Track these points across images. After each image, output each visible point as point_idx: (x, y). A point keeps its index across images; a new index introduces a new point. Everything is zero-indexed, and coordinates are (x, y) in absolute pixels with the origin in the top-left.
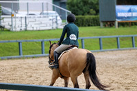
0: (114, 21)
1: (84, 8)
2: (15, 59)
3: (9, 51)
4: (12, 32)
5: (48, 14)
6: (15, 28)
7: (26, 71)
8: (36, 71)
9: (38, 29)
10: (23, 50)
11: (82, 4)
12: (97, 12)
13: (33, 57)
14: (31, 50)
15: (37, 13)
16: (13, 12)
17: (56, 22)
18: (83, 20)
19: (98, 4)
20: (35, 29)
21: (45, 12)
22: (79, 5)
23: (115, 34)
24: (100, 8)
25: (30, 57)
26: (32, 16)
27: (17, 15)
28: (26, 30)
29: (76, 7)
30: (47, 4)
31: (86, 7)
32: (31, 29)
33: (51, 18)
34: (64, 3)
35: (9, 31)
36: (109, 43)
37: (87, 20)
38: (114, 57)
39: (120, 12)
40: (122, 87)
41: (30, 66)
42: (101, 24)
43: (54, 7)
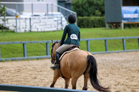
0: (120, 23)
1: (89, 9)
2: (19, 60)
3: (14, 53)
4: (17, 33)
5: (52, 15)
6: (19, 29)
7: (30, 72)
8: (40, 73)
9: (43, 30)
10: (28, 52)
11: (87, 5)
12: (103, 13)
13: (38, 59)
14: (36, 51)
15: (42, 14)
16: (18, 13)
17: (61, 23)
18: (88, 22)
19: (103, 5)
20: (40, 30)
21: (50, 13)
22: (85, 6)
23: (121, 36)
24: (106, 9)
25: (34, 59)
26: (37, 17)
27: (22, 16)
28: (30, 31)
29: (81, 9)
30: (52, 5)
31: (91, 8)
32: (36, 30)
33: (56, 19)
34: (69, 4)
35: (13, 32)
36: (115, 44)
37: (92, 21)
38: (120, 59)
39: (126, 13)
40: (127, 90)
41: (34, 68)
42: (107, 25)
43: (58, 8)
